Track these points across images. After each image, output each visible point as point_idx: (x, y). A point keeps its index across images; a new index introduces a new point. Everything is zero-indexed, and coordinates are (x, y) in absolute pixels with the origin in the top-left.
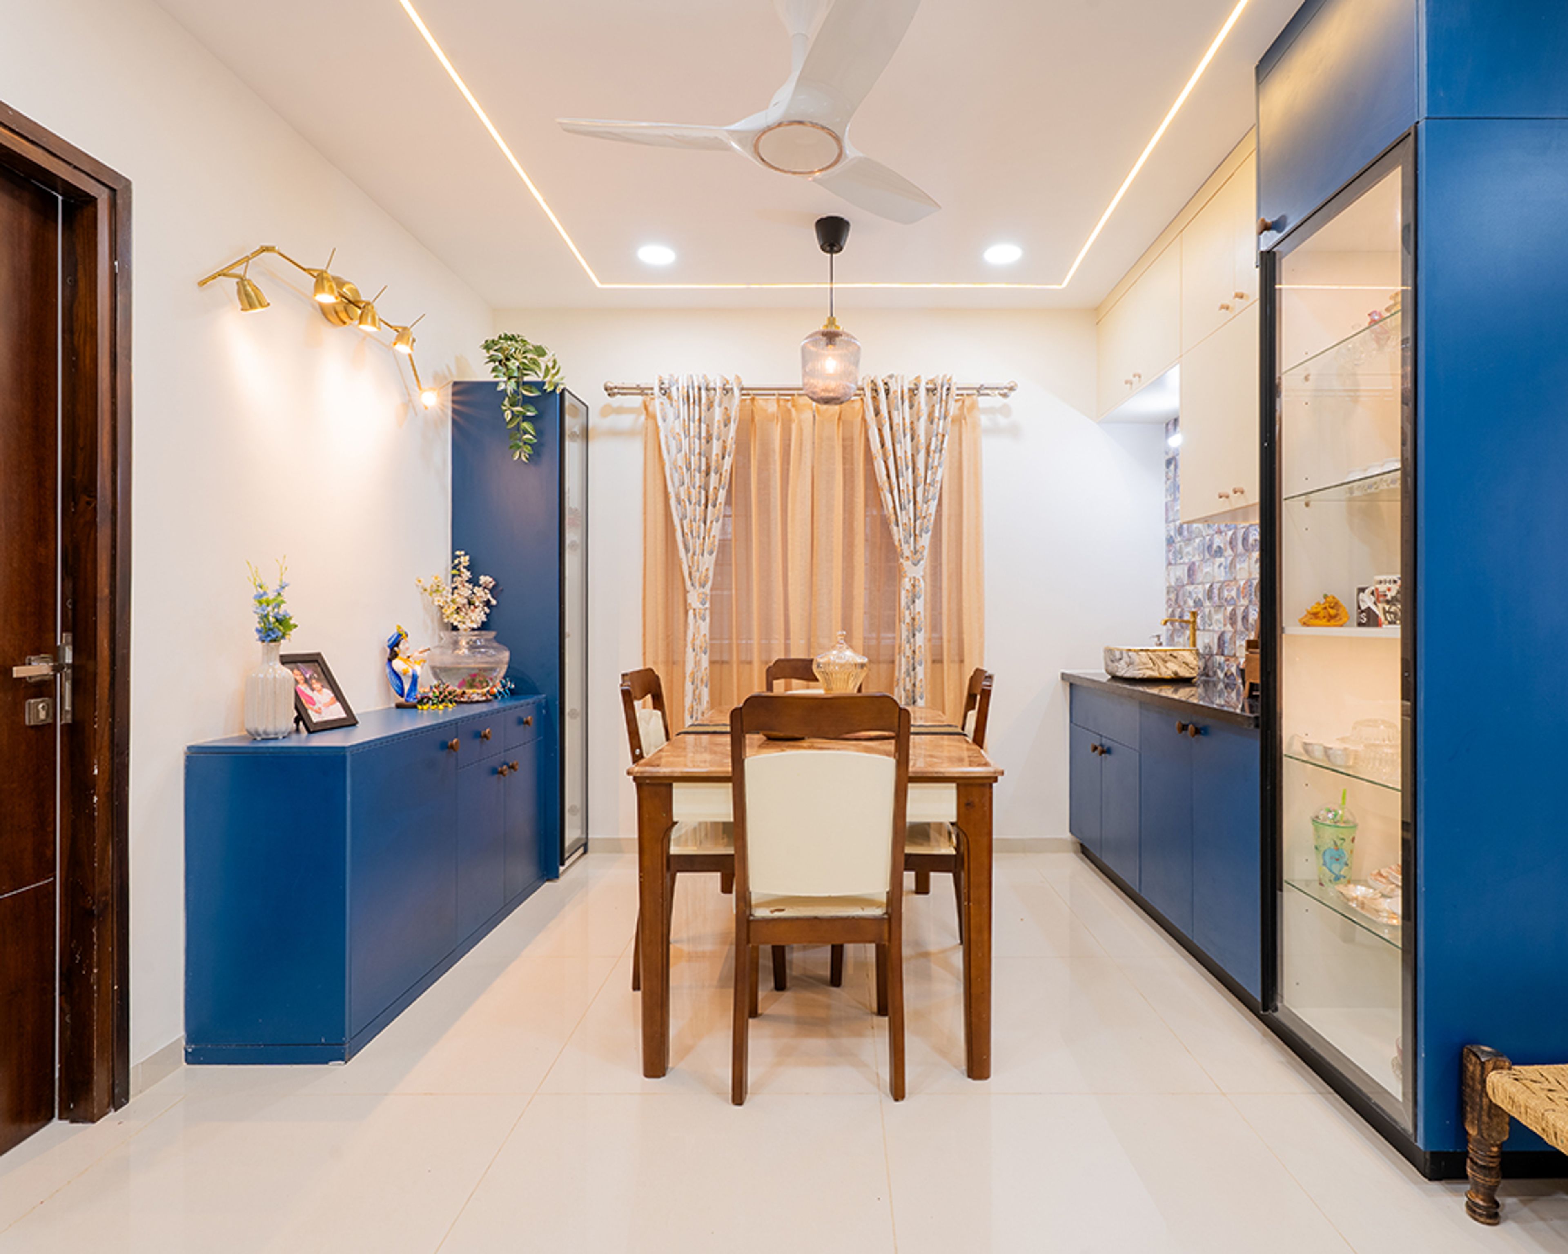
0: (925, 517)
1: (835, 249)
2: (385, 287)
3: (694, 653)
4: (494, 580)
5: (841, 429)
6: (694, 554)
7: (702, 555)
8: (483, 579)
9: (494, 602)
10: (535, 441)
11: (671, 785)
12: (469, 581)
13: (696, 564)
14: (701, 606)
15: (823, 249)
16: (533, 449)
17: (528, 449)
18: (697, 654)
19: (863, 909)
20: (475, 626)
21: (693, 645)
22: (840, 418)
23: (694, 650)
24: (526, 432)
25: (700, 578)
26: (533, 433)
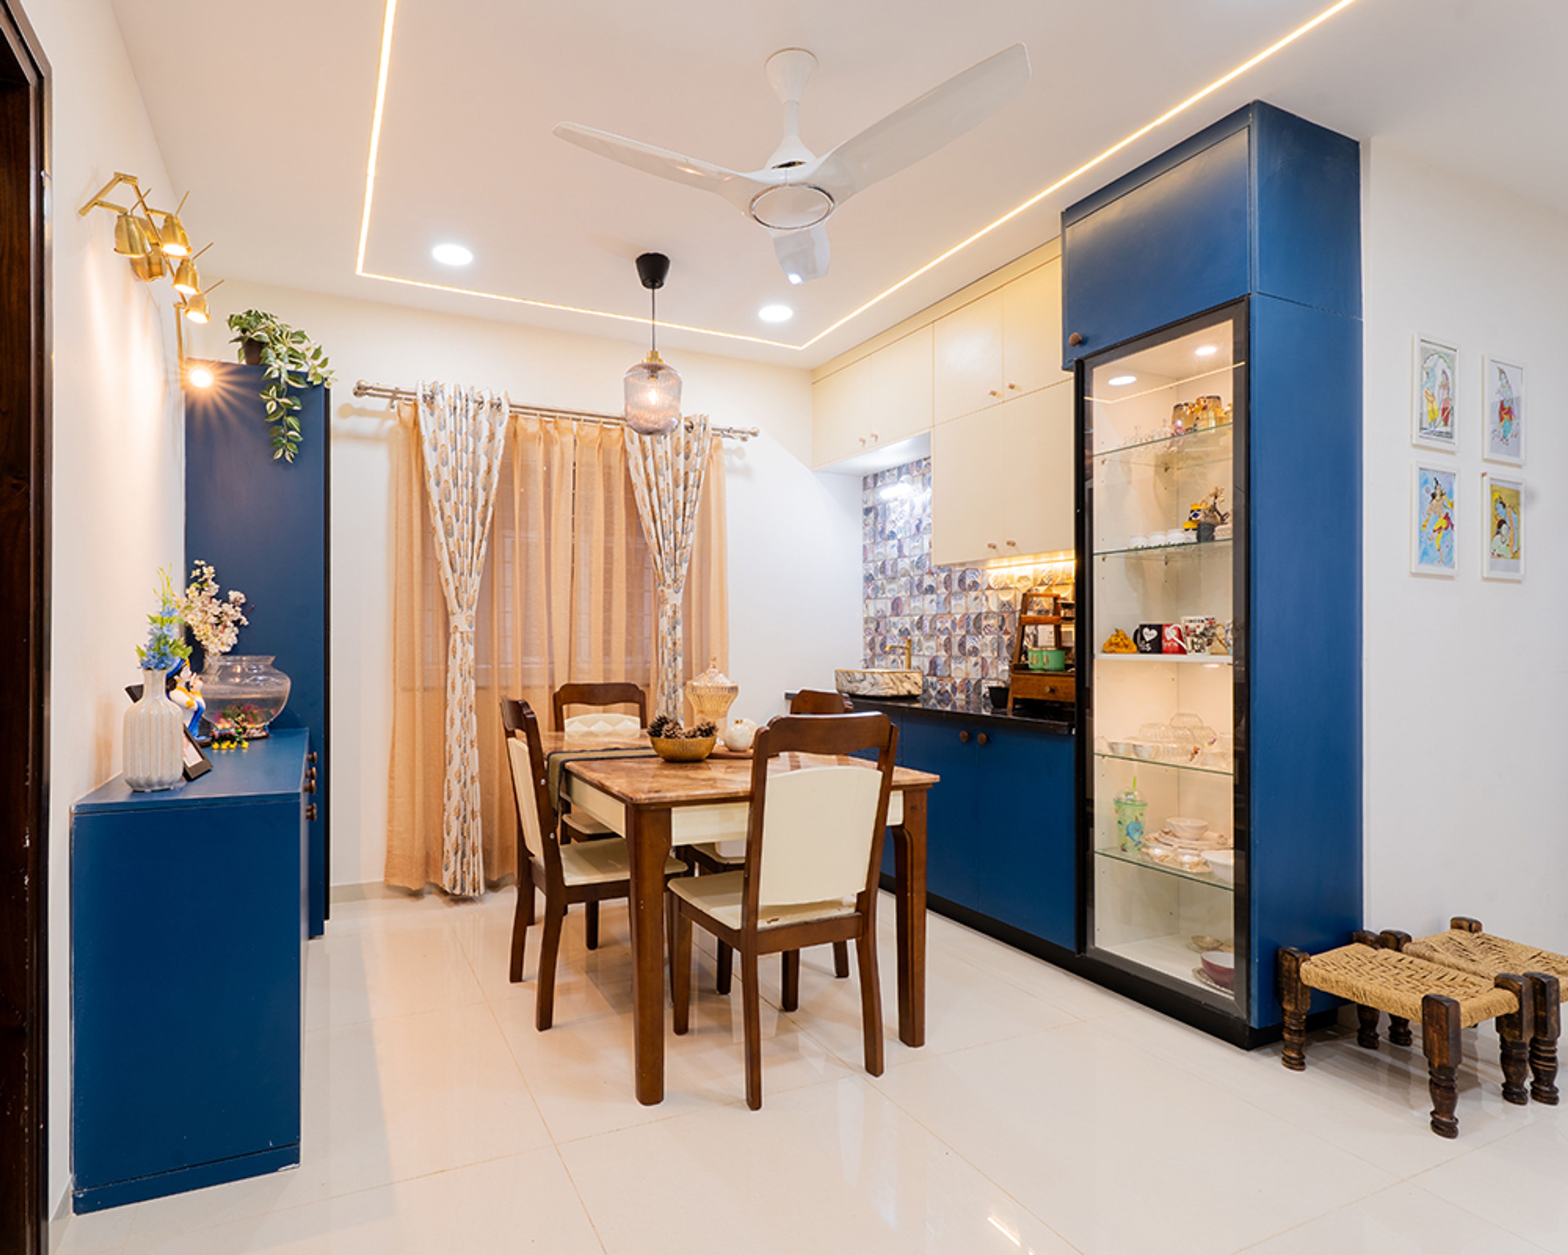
0: (685, 548)
1: (657, 284)
3: (462, 679)
4: (246, 597)
5: (601, 456)
6: (462, 574)
7: (471, 575)
8: (233, 595)
9: (245, 621)
10: (301, 439)
12: (217, 597)
13: (463, 584)
14: (468, 629)
15: (644, 284)
16: (298, 446)
17: (292, 448)
18: (465, 680)
20: (228, 649)
21: (461, 670)
22: (600, 446)
23: (461, 675)
24: (291, 428)
25: (468, 600)
26: (298, 429)
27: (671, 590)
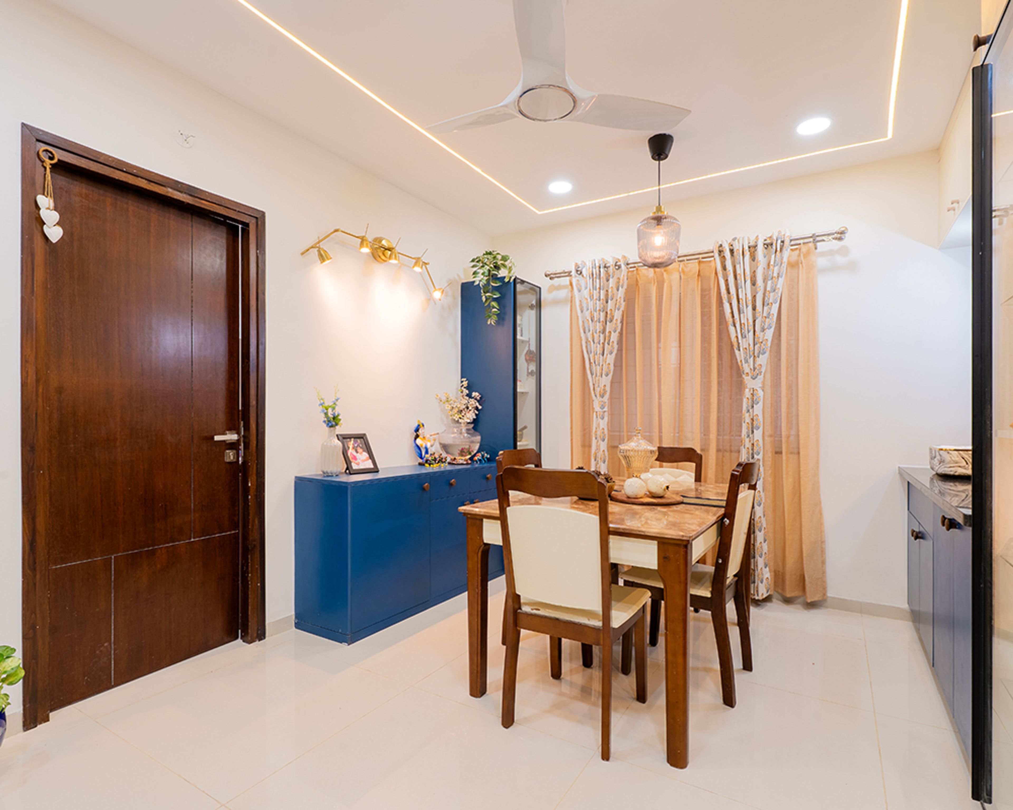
0: (761, 342)
1: (662, 157)
2: (400, 239)
4: (480, 394)
5: (700, 282)
6: (596, 376)
7: (601, 376)
8: (474, 394)
9: (480, 407)
10: (499, 312)
11: (482, 520)
12: (467, 395)
13: (597, 382)
14: (600, 410)
15: (654, 158)
16: (497, 317)
17: (495, 318)
18: (598, 442)
19: (589, 620)
20: (470, 421)
21: (596, 435)
22: (699, 275)
23: (596, 438)
24: (494, 307)
25: (600, 392)
26: (498, 307)
27: (749, 377)
